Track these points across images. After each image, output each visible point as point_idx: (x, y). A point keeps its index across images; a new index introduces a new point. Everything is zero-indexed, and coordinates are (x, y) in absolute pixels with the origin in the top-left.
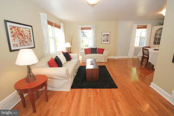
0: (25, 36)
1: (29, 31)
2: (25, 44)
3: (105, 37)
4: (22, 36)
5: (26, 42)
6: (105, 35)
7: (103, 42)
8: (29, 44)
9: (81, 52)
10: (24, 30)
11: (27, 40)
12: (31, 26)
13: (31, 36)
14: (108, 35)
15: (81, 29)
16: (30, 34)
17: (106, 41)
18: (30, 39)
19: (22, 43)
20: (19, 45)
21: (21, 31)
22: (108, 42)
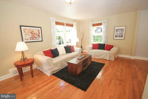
0: (35, 34)
1: (39, 31)
2: (34, 39)
3: (118, 33)
4: (33, 34)
5: (36, 37)
6: (118, 29)
7: (115, 38)
8: (38, 39)
9: (88, 46)
10: (34, 30)
11: (36, 36)
12: (41, 28)
13: (39, 34)
14: (122, 30)
15: (92, 25)
16: (39, 32)
17: (119, 37)
18: (39, 35)
19: (32, 38)
20: (29, 39)
21: (32, 31)
22: (123, 38)
